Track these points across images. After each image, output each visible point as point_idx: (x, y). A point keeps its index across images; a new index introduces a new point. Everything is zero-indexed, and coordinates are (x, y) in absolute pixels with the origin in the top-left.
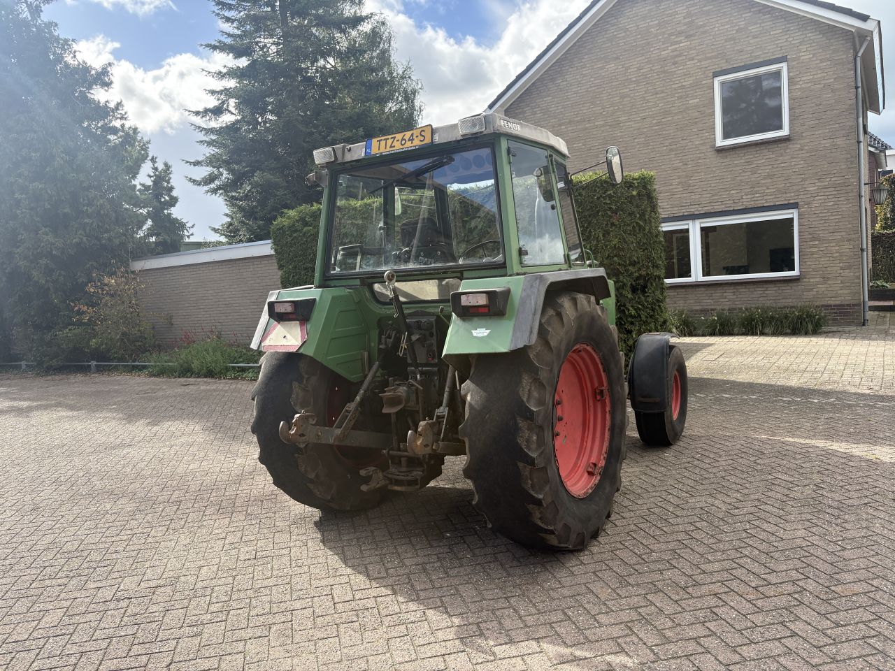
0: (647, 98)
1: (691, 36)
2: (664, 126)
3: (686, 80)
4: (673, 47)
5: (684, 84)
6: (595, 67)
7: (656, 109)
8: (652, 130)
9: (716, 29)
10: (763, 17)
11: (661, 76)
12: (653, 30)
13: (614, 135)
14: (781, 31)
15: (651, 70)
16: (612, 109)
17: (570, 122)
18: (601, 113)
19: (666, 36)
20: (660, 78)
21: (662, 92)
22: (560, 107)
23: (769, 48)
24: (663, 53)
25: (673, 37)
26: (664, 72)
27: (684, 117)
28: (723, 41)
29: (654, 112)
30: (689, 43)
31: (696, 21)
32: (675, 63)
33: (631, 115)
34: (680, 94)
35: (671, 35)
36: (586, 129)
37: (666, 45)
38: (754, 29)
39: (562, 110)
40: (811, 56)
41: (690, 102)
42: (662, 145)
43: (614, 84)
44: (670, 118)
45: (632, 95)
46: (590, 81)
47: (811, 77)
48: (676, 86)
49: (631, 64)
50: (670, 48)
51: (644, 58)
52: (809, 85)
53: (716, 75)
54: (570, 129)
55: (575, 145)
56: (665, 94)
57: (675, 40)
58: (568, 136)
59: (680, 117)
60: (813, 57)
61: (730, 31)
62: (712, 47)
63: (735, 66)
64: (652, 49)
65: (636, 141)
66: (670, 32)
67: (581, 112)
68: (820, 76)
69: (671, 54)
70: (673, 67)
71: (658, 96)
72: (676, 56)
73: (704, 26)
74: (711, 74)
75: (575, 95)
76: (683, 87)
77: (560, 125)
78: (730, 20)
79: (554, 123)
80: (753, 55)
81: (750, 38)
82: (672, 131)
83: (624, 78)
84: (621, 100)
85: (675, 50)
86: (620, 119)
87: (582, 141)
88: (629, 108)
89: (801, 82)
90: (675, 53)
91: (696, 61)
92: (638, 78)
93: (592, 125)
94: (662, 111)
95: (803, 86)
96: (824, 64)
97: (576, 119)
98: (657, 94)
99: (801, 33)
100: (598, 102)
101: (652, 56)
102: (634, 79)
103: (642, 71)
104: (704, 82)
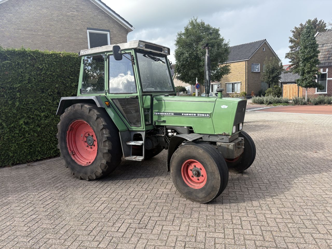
0: (62, 29)
1: (78, 11)
2: (70, 42)
3: (77, 27)
4: (71, 13)
5: (77, 28)
6: (37, 8)
7: (66, 35)
8: (65, 43)
9: (87, 12)
10: (102, 14)
11: (67, 22)
12: (63, 2)
13: (47, 41)
14: (107, 21)
15: (63, 19)
16: (46, 29)
17: (24, 29)
18: (41, 29)
19: (68, 7)
20: (67, 23)
21: (68, 29)
22: (19, 21)
23: (104, 25)
24: (67, 13)
25: (71, 9)
26: (68, 21)
27: (77, 41)
28: (90, 18)
29: (65, 36)
30: (77, 13)
31: (80, 6)
32: (73, 19)
33: (55, 34)
34: (75, 32)
35: (70, 7)
36: (33, 34)
37: (69, 11)
38: (99, 17)
39: (20, 22)
40: (116, 32)
41: (79, 36)
42: (69, 50)
43: (46, 18)
44: (72, 40)
45: (55, 26)
46: (34, 14)
47: (116, 39)
48: (74, 28)
49: (54, 13)
50: (70, 12)
51: (59, 12)
52: (116, 41)
53: (88, 29)
54: (24, 32)
55: (27, 41)
56: (69, 30)
57: (72, 10)
58: (23, 35)
59: (76, 40)
60: (117, 33)
61: (92, 15)
62: (86, 18)
63: (94, 28)
64: (63, 10)
65: (58, 45)
66: (70, 6)
67: (30, 26)
68: (119, 39)
69: (71, 15)
70: (72, 20)
71: (66, 30)
72: (73, 17)
73: (83, 9)
74: (86, 28)
75: (27, 17)
76: (76, 29)
77: (19, 29)
78: (91, 11)
79: (15, 28)
80: (100, 26)
81: (98, 20)
82: (73, 45)
83: (51, 18)
84: (50, 27)
85: (72, 14)
86: (50, 34)
87: (32, 40)
88: (54, 31)
89: (114, 40)
90: (72, 15)
91: (81, 21)
92: (57, 20)
93: (37, 33)
94: (69, 36)
95: (115, 41)
96: (120, 36)
97: (27, 29)
98: (66, 28)
99: (113, 24)
100: (39, 24)
101: (63, 13)
102: (56, 20)
103: (59, 17)
104: (84, 30)
